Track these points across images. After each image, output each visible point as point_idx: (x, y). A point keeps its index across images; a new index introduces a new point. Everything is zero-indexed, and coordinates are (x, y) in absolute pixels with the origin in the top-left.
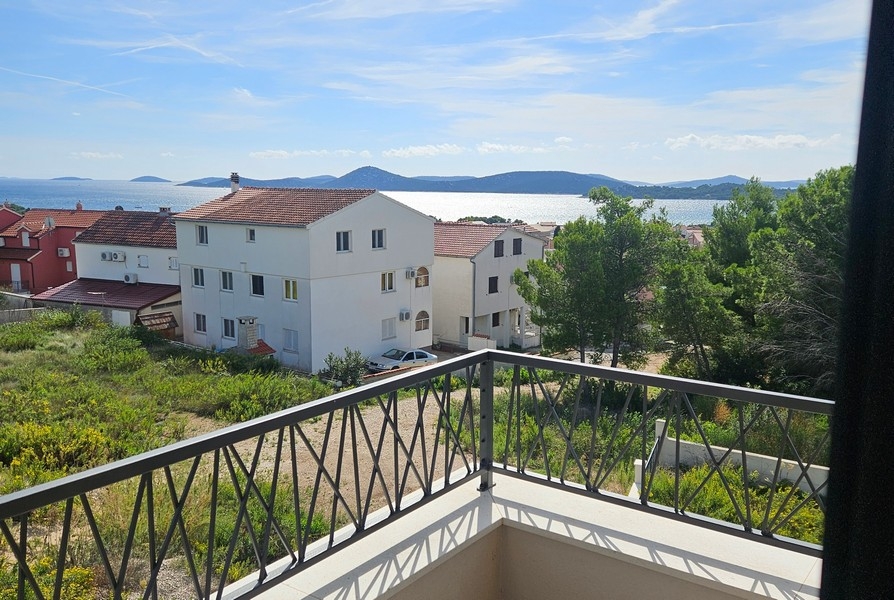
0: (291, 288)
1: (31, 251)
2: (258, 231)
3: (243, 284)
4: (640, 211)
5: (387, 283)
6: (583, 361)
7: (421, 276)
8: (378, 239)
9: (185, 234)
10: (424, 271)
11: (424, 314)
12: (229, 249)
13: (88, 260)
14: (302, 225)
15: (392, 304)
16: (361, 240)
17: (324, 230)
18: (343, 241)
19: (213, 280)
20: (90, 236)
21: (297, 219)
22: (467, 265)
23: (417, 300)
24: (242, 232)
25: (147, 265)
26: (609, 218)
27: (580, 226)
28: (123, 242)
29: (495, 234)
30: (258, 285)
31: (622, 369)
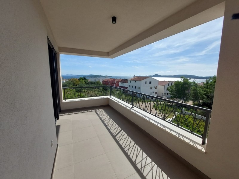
0: (139, 88)
1: (116, 83)
2: (136, 81)
3: (134, 87)
4: (189, 80)
5: (151, 88)
6: (183, 102)
7: (156, 88)
8: (150, 83)
9: (129, 81)
10: (156, 87)
11: (156, 92)
12: (133, 84)
13: (120, 84)
14: (141, 81)
15: (152, 91)
16: (148, 83)
17: (143, 81)
18: (146, 83)
19: (131, 87)
20: (121, 82)
21: (140, 80)
22: (163, 87)
23: (155, 90)
24: (134, 81)
25: (126, 85)
26: (184, 81)
27: (178, 82)
28: (124, 82)
29: (168, 83)
30: (136, 87)
31: (184, 103)
